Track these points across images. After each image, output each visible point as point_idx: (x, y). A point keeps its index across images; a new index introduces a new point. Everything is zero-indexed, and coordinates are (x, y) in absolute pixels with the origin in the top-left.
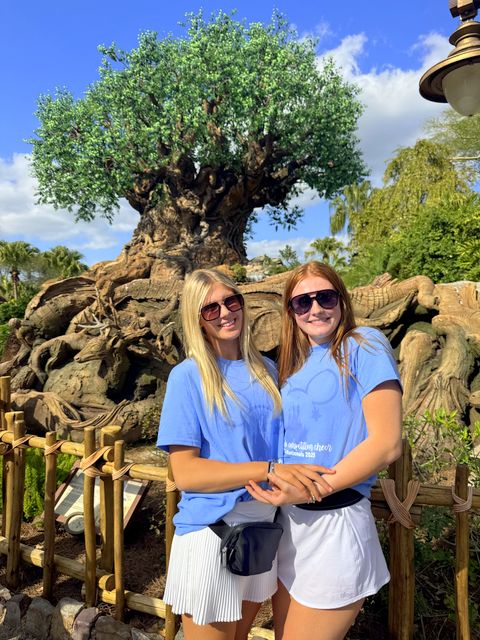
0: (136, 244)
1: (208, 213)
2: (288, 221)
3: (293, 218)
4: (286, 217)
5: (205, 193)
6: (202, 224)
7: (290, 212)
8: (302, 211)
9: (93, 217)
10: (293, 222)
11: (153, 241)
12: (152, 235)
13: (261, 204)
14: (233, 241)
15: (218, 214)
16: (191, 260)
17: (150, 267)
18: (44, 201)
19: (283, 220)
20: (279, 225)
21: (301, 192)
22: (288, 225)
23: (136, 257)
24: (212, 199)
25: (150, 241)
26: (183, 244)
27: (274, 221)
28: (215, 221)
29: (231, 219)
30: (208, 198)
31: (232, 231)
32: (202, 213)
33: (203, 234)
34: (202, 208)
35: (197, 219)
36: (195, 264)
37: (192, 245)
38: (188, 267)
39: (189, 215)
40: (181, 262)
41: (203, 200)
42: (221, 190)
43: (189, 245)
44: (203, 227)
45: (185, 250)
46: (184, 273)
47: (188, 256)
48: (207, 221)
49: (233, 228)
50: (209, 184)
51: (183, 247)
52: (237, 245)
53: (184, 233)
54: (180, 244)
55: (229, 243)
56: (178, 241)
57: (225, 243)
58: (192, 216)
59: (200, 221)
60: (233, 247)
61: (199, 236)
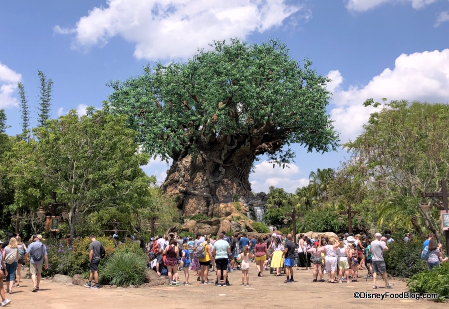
1: (224, 162)
2: (283, 161)
3: (287, 158)
4: (281, 157)
5: (223, 149)
6: (221, 169)
7: (284, 153)
8: (293, 153)
10: (287, 162)
11: (185, 181)
13: (262, 153)
14: (241, 180)
15: (231, 162)
16: (212, 195)
17: (183, 202)
19: (279, 160)
20: (276, 164)
21: (291, 143)
22: (282, 164)
24: (228, 152)
25: (183, 181)
27: (272, 160)
28: (227, 167)
29: (240, 165)
30: (225, 152)
31: (241, 173)
32: (221, 162)
33: (221, 176)
34: (221, 159)
35: (217, 166)
36: (215, 199)
37: (213, 185)
38: (210, 201)
39: (211, 163)
40: (206, 197)
41: (221, 153)
42: (234, 147)
43: (210, 184)
44: (221, 172)
45: (208, 189)
46: (208, 205)
47: (210, 193)
48: (224, 167)
49: (242, 171)
50: (226, 142)
51: (207, 187)
52: (244, 183)
53: (207, 176)
54: (205, 184)
55: (239, 182)
56: (203, 181)
57: (236, 182)
58: (213, 164)
59: (219, 167)
60: (241, 185)
61: (218, 178)
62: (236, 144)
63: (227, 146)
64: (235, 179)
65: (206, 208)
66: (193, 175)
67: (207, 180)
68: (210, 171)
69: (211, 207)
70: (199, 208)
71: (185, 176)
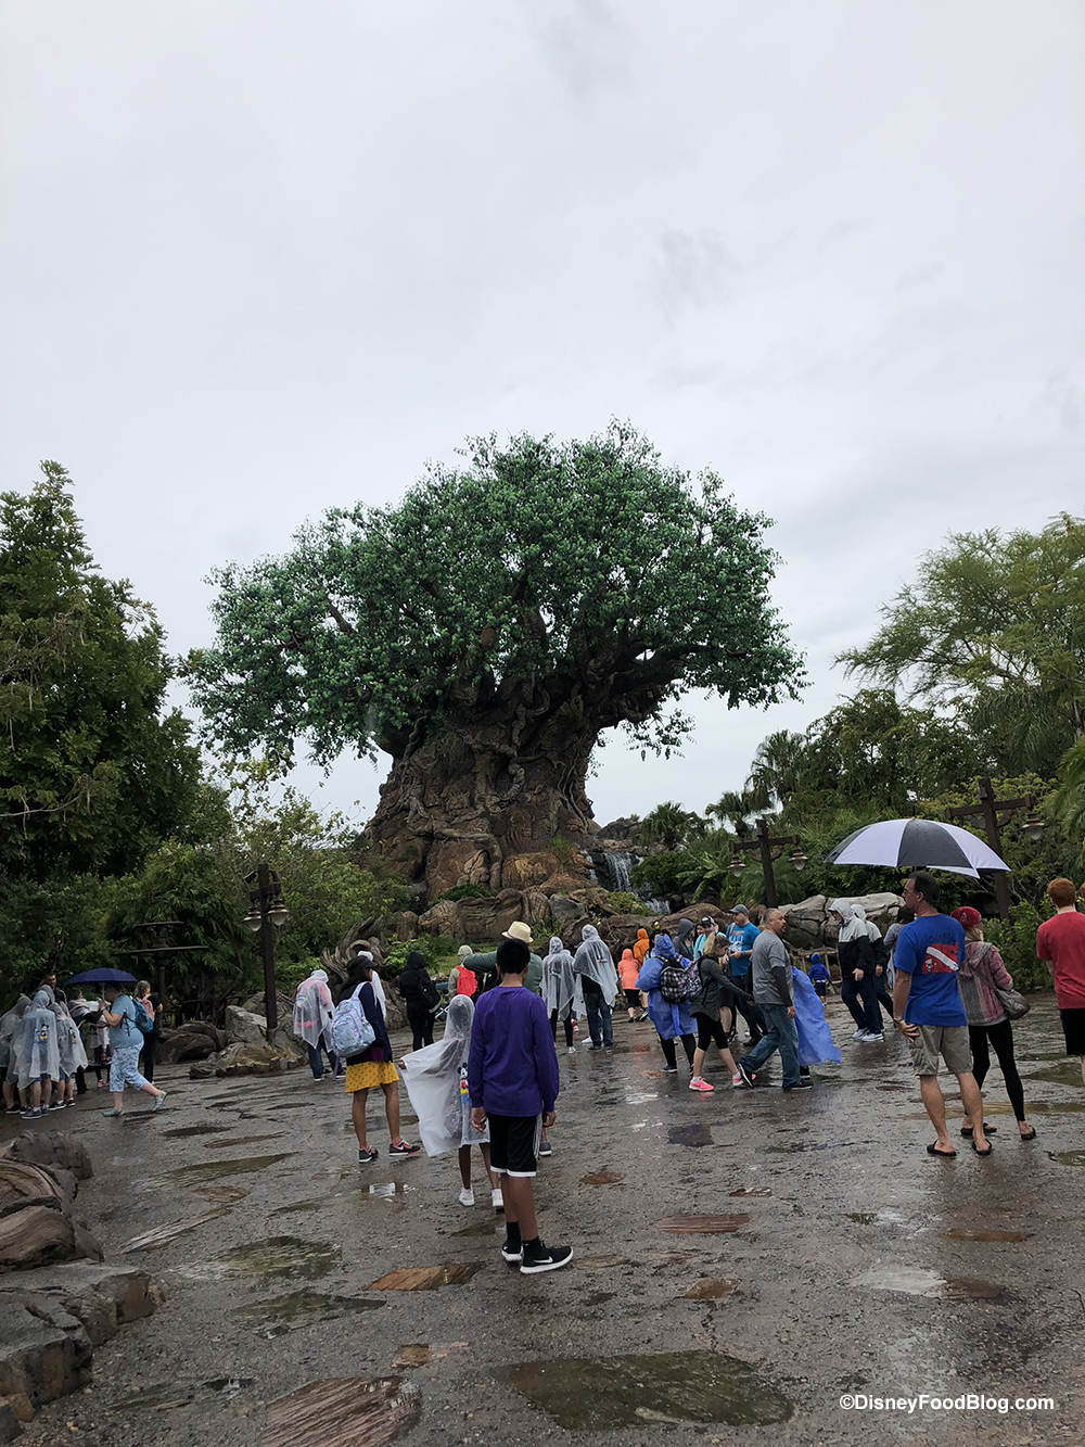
0: (393, 816)
1: (521, 750)
2: (664, 742)
3: (672, 735)
4: (660, 733)
5: (516, 717)
6: (513, 768)
7: (667, 722)
8: (688, 721)
10: (674, 742)
11: (427, 808)
12: (422, 797)
13: (612, 722)
14: (567, 793)
15: (539, 749)
16: (498, 837)
17: (424, 858)
20: (648, 750)
21: (682, 690)
22: (664, 748)
23: (396, 840)
24: (528, 724)
25: (420, 808)
26: (481, 809)
27: (637, 742)
28: (530, 762)
29: (562, 756)
30: (522, 724)
31: (565, 776)
32: (512, 751)
33: (515, 786)
34: (511, 743)
35: (503, 761)
36: (505, 845)
37: (498, 809)
38: (493, 850)
39: (488, 757)
40: (481, 843)
41: (512, 728)
42: (542, 710)
43: (491, 810)
44: (515, 775)
45: (485, 821)
46: (488, 862)
47: (492, 830)
48: (521, 763)
49: (567, 771)
50: (522, 699)
51: (482, 816)
52: (575, 799)
53: (481, 788)
54: (476, 809)
55: (562, 799)
56: (472, 804)
57: (556, 800)
58: (493, 758)
59: (508, 764)
60: (569, 805)
61: (509, 792)
62: (547, 703)
63: (523, 708)
64: (552, 789)
65: (483, 870)
66: (446, 789)
67: (482, 799)
68: (487, 777)
69: (496, 866)
70: (466, 870)
71: (423, 796)
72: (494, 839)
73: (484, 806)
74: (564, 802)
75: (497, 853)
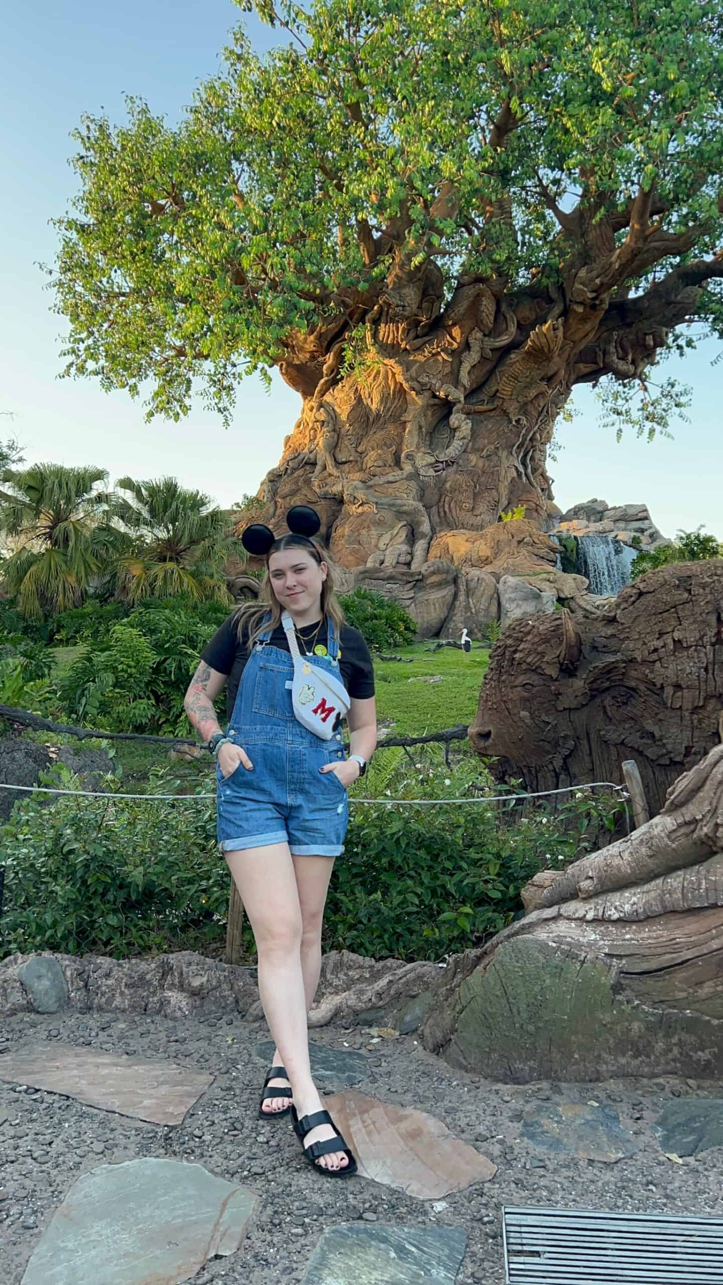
0: (294, 469)
1: (470, 395)
2: (649, 418)
3: (660, 411)
4: (644, 407)
6: (456, 419)
7: (655, 394)
8: (684, 392)
9: (186, 409)
10: (660, 421)
11: (338, 463)
13: (592, 377)
14: (524, 462)
15: (493, 396)
16: (427, 507)
18: (81, 370)
20: (627, 428)
22: (648, 425)
24: (483, 358)
25: (330, 463)
26: (408, 468)
27: (615, 416)
28: (481, 413)
29: (524, 409)
30: (472, 358)
31: (524, 440)
32: (457, 394)
33: (457, 444)
34: (456, 383)
35: (446, 407)
36: (436, 519)
37: (431, 472)
38: (419, 524)
39: (423, 400)
40: (405, 513)
41: (461, 363)
42: (504, 340)
43: (422, 472)
44: (458, 427)
45: (413, 484)
46: (412, 538)
47: (421, 498)
48: (468, 414)
49: (528, 431)
50: (478, 323)
51: (409, 478)
52: (534, 470)
53: (411, 439)
54: (401, 469)
55: (517, 469)
56: (397, 463)
57: (509, 465)
58: (432, 402)
59: (450, 413)
60: (524, 478)
61: (447, 451)
62: (513, 329)
63: (479, 335)
64: (504, 454)
65: (405, 548)
66: (365, 440)
67: (410, 457)
68: (420, 427)
69: (421, 545)
70: (381, 546)
71: (336, 447)
72: (423, 509)
73: (414, 465)
74: (519, 474)
75: (425, 528)
